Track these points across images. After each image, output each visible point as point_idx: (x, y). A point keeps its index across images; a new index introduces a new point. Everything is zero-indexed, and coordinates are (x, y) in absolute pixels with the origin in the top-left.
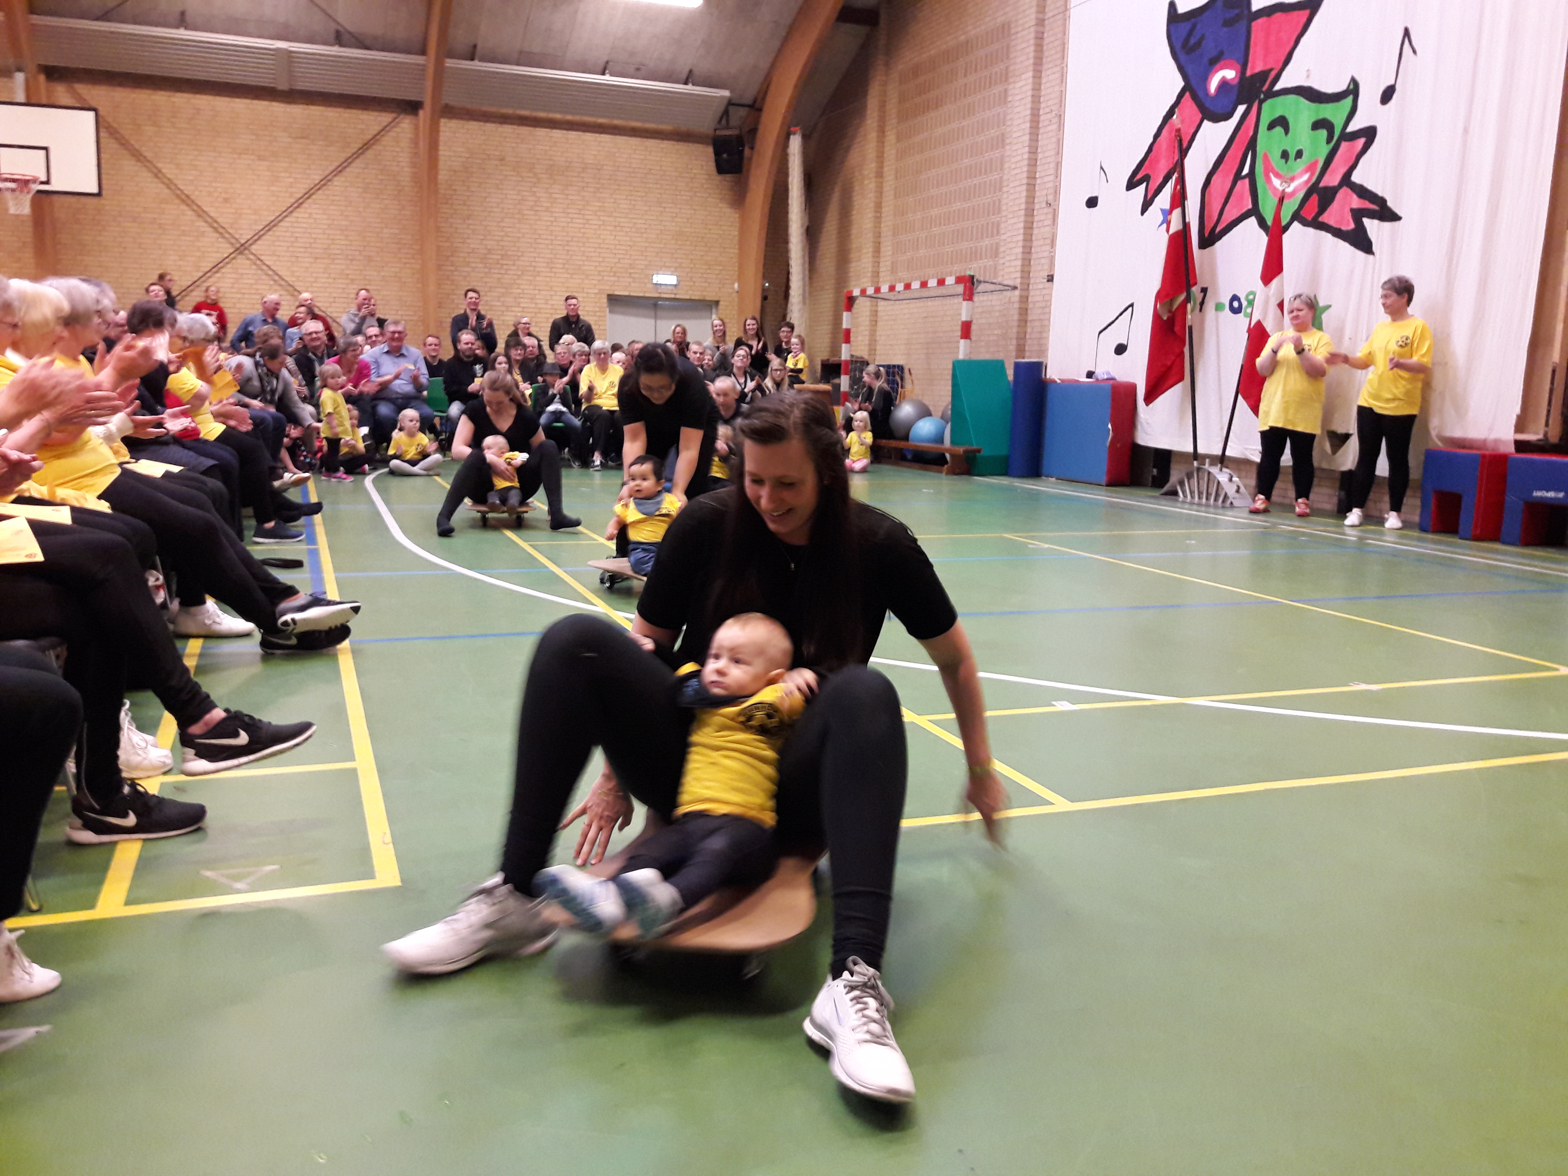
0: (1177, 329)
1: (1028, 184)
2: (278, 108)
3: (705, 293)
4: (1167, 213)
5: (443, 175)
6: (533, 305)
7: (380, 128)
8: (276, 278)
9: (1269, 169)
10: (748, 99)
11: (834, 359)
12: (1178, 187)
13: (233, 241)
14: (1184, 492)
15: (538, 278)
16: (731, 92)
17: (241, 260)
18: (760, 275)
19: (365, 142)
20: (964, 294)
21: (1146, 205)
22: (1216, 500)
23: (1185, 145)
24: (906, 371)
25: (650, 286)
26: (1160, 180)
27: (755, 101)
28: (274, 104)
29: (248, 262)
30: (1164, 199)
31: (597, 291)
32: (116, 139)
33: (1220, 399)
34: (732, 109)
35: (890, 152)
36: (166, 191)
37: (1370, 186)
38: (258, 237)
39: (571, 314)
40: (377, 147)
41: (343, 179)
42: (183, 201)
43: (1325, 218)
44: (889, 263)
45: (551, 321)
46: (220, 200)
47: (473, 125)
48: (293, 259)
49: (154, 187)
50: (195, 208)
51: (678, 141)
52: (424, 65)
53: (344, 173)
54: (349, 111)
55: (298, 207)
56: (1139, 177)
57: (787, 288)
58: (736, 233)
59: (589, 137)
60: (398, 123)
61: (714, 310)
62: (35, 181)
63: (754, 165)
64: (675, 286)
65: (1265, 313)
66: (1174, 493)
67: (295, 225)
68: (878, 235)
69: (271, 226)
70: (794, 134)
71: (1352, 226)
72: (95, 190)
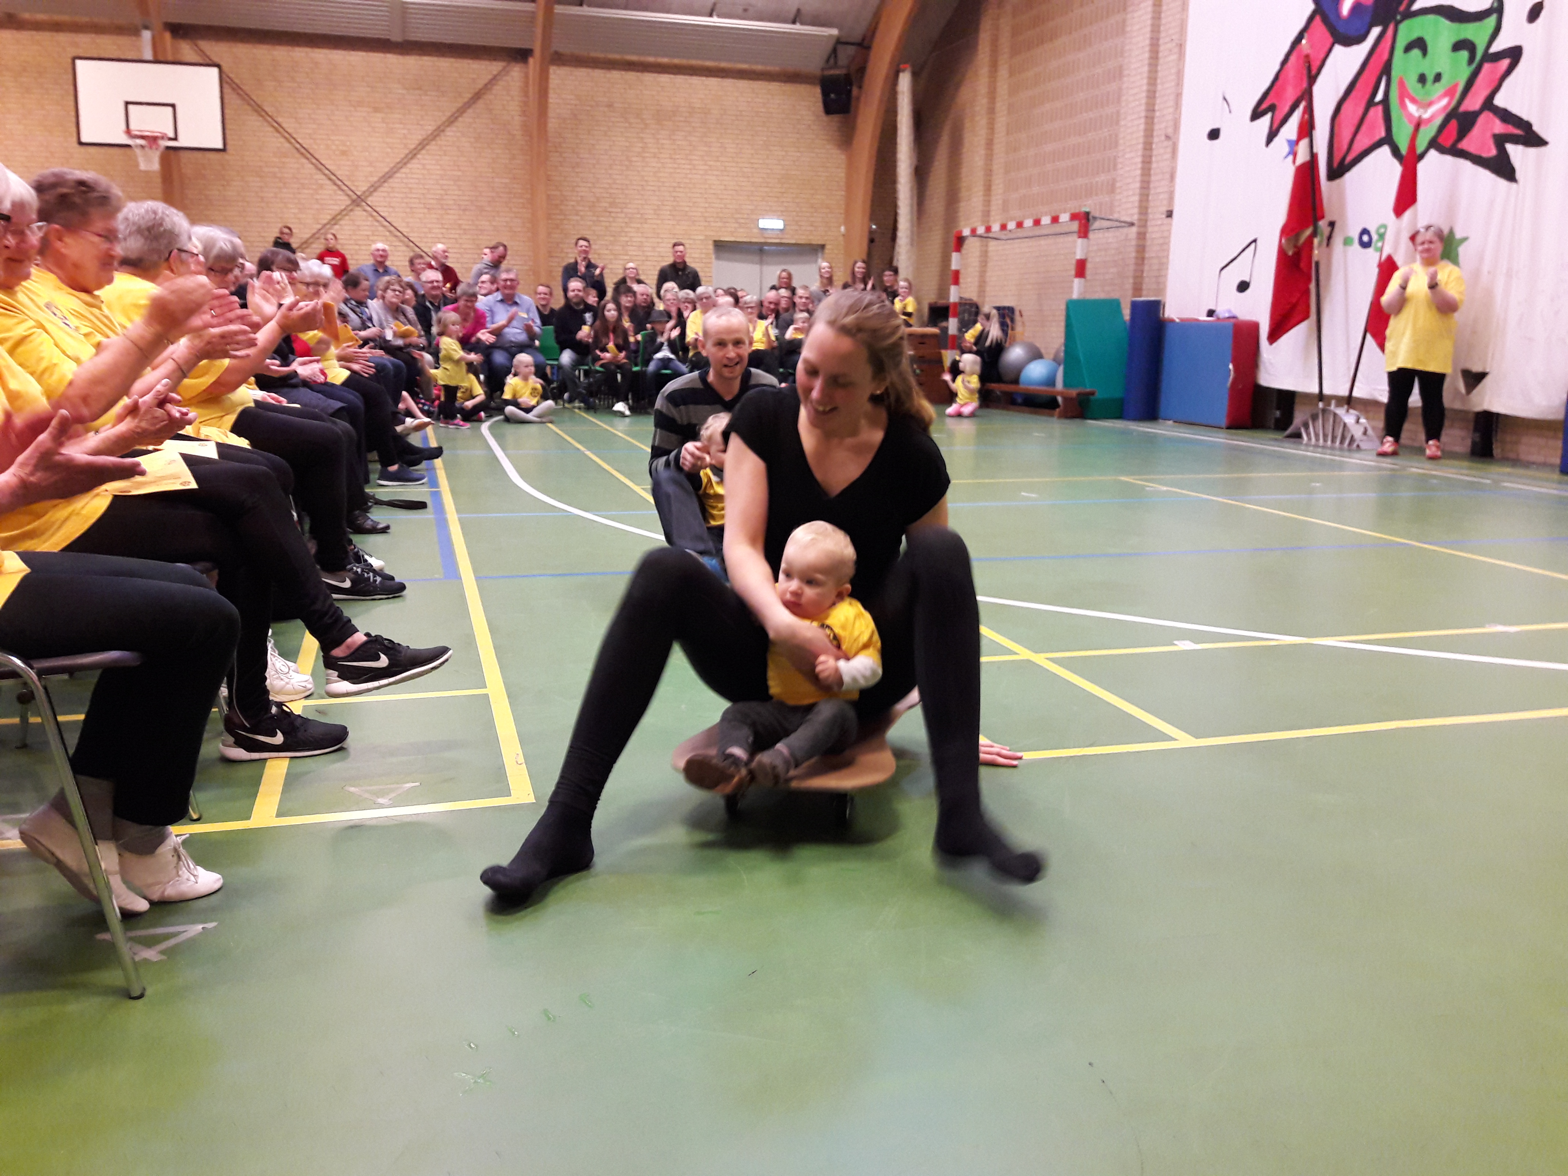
0: (1302, 265)
1: (1146, 117)
2: (392, 60)
3: (811, 237)
4: (1293, 145)
5: (553, 124)
6: (640, 253)
7: (490, 77)
8: (392, 229)
9: (1404, 93)
10: (856, 36)
11: (942, 302)
12: (1306, 116)
13: (350, 193)
14: (1308, 434)
15: (645, 226)
16: (840, 30)
17: (358, 212)
18: (866, 219)
19: (477, 90)
20: (1079, 232)
21: (1272, 135)
22: (1342, 442)
23: (1314, 72)
24: (1017, 313)
25: (755, 231)
26: (1286, 109)
27: (863, 39)
28: (389, 56)
29: (364, 213)
30: (1291, 129)
31: (702, 237)
32: (238, 94)
33: (1348, 338)
34: (840, 47)
35: (1003, 88)
36: (287, 145)
37: (1515, 110)
38: (374, 188)
39: (678, 261)
40: (488, 97)
41: (454, 129)
42: (302, 154)
43: (1464, 145)
44: (1000, 202)
45: (658, 268)
46: (337, 152)
47: (582, 73)
48: (408, 210)
49: (276, 142)
50: (314, 161)
51: (785, 82)
52: (533, 12)
53: (456, 124)
54: (459, 60)
55: (412, 158)
56: (1264, 106)
57: (895, 229)
58: (843, 175)
59: (696, 80)
60: (508, 72)
61: (820, 255)
62: (164, 137)
63: (862, 106)
64: (781, 230)
65: (1396, 246)
66: (1297, 436)
67: (409, 176)
68: (989, 173)
69: (387, 177)
70: (903, 71)
71: (1493, 152)
72: (220, 145)
